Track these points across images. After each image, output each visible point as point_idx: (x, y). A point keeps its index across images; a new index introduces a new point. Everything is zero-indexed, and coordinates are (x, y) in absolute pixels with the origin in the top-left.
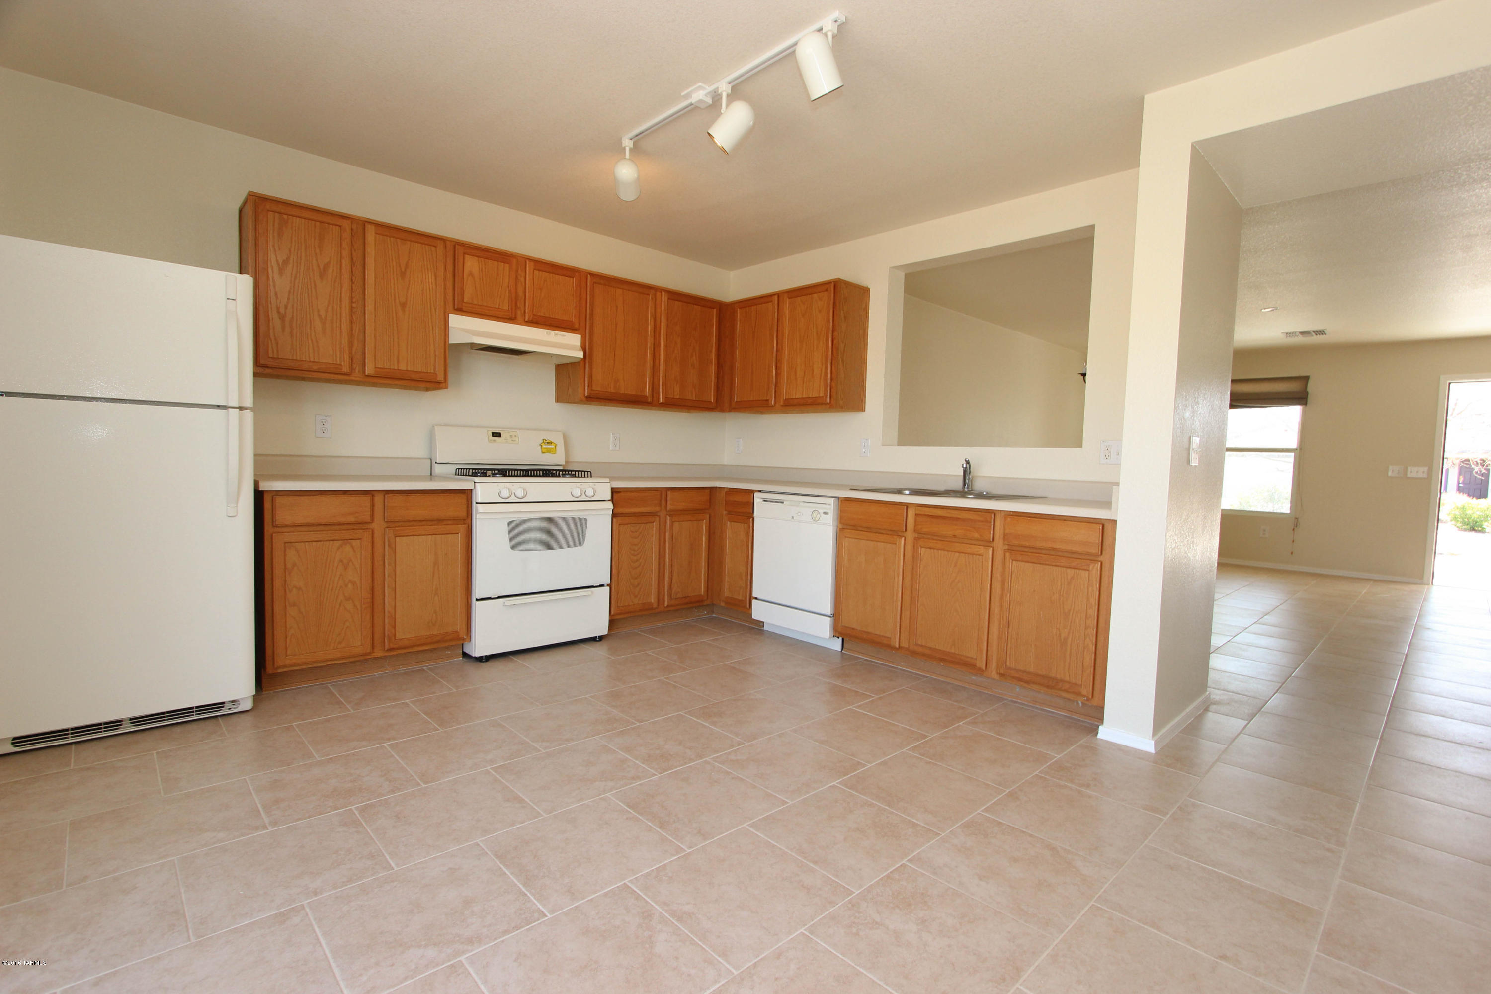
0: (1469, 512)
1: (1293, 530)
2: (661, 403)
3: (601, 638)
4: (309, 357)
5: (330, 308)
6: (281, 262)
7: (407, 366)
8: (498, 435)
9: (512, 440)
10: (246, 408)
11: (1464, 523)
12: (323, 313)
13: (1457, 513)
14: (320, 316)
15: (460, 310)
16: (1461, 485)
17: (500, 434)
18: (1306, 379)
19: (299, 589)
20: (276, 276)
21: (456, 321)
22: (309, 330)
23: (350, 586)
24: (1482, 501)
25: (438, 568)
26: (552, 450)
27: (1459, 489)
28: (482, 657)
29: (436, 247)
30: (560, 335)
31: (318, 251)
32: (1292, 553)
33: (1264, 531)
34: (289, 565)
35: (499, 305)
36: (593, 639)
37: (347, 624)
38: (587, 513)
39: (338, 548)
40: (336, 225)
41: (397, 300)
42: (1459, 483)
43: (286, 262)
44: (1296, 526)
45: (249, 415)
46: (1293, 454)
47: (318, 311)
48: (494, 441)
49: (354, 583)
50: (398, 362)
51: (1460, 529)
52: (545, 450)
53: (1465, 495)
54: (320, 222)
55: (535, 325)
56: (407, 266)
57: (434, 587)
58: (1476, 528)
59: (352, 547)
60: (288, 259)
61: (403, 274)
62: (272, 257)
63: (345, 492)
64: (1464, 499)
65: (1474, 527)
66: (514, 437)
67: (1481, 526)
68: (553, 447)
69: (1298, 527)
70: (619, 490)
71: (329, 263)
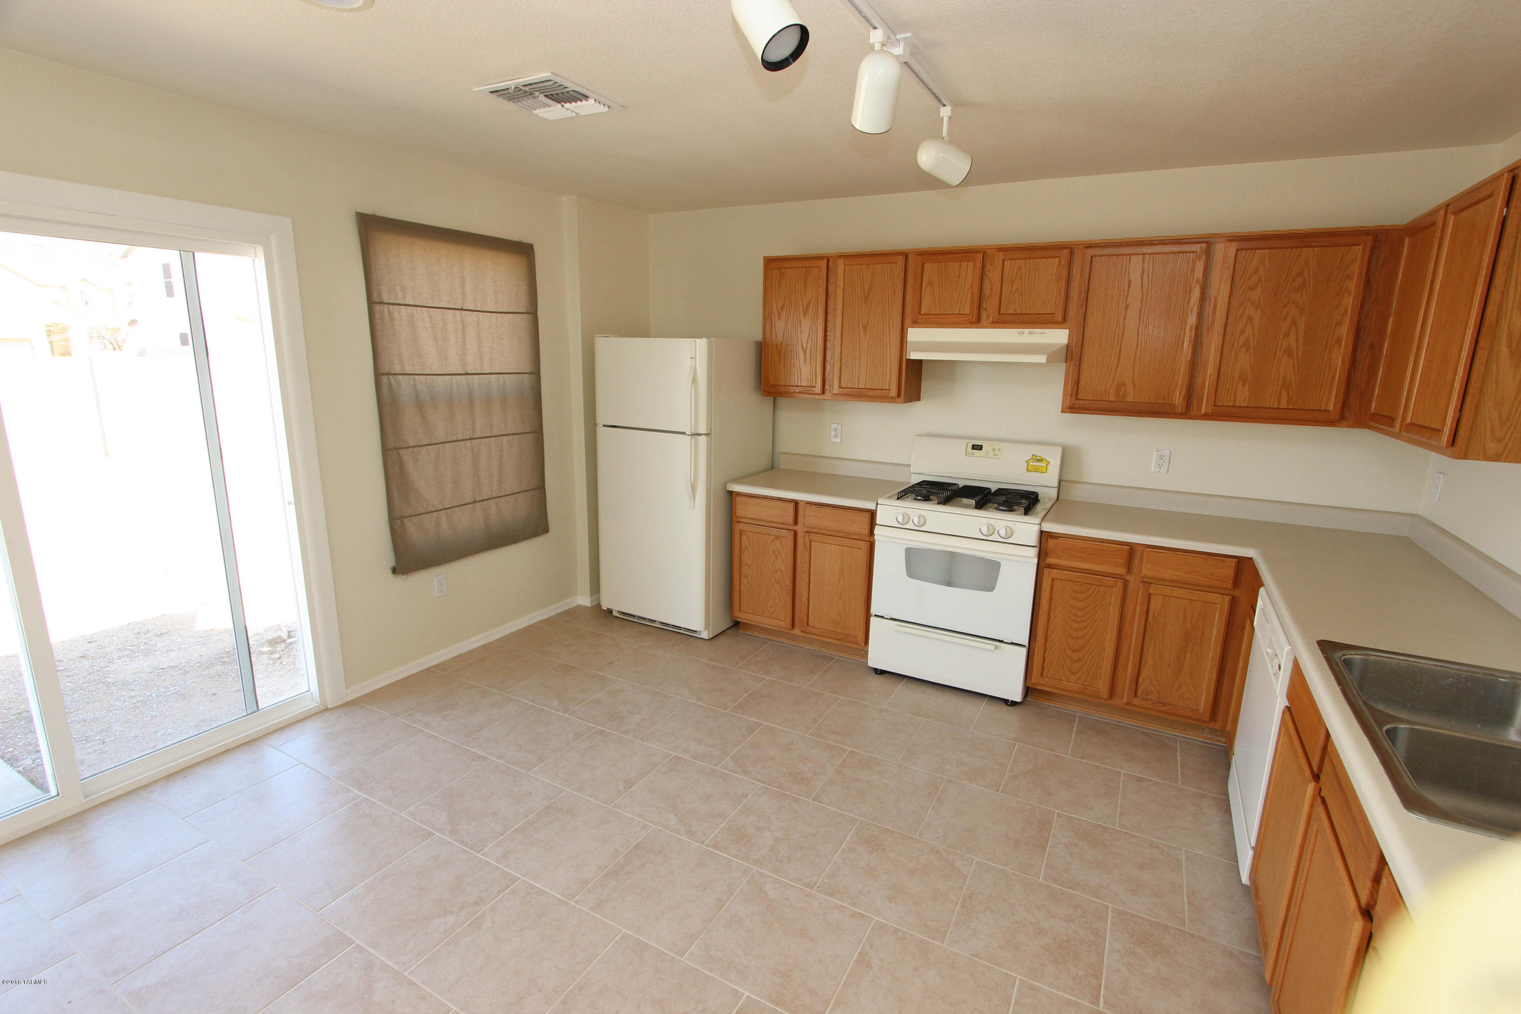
2: (1203, 415)
3: (1014, 704)
4: (795, 383)
5: (810, 339)
6: (779, 307)
7: (866, 385)
8: (979, 447)
9: (994, 454)
10: (700, 435)
12: (805, 342)
14: (802, 347)
15: (916, 323)
17: (982, 446)
19: (749, 566)
20: (777, 319)
21: (915, 335)
22: (795, 360)
23: (779, 572)
25: (843, 576)
26: (1041, 468)
28: (878, 669)
29: (896, 263)
30: (1039, 333)
31: (803, 293)
34: (743, 547)
35: (959, 311)
36: (1006, 701)
37: (776, 601)
38: (1003, 556)
39: (772, 541)
40: (816, 267)
41: (860, 324)
43: (782, 307)
45: (703, 440)
47: (802, 343)
48: (973, 454)
49: (782, 572)
50: (858, 383)
52: (1033, 467)
54: (805, 267)
55: (1002, 325)
56: (869, 290)
57: (839, 592)
59: (781, 542)
60: (784, 304)
61: (866, 298)
62: (774, 305)
63: (780, 499)
66: (997, 450)
68: (1043, 465)
70: (1057, 535)
71: (810, 301)
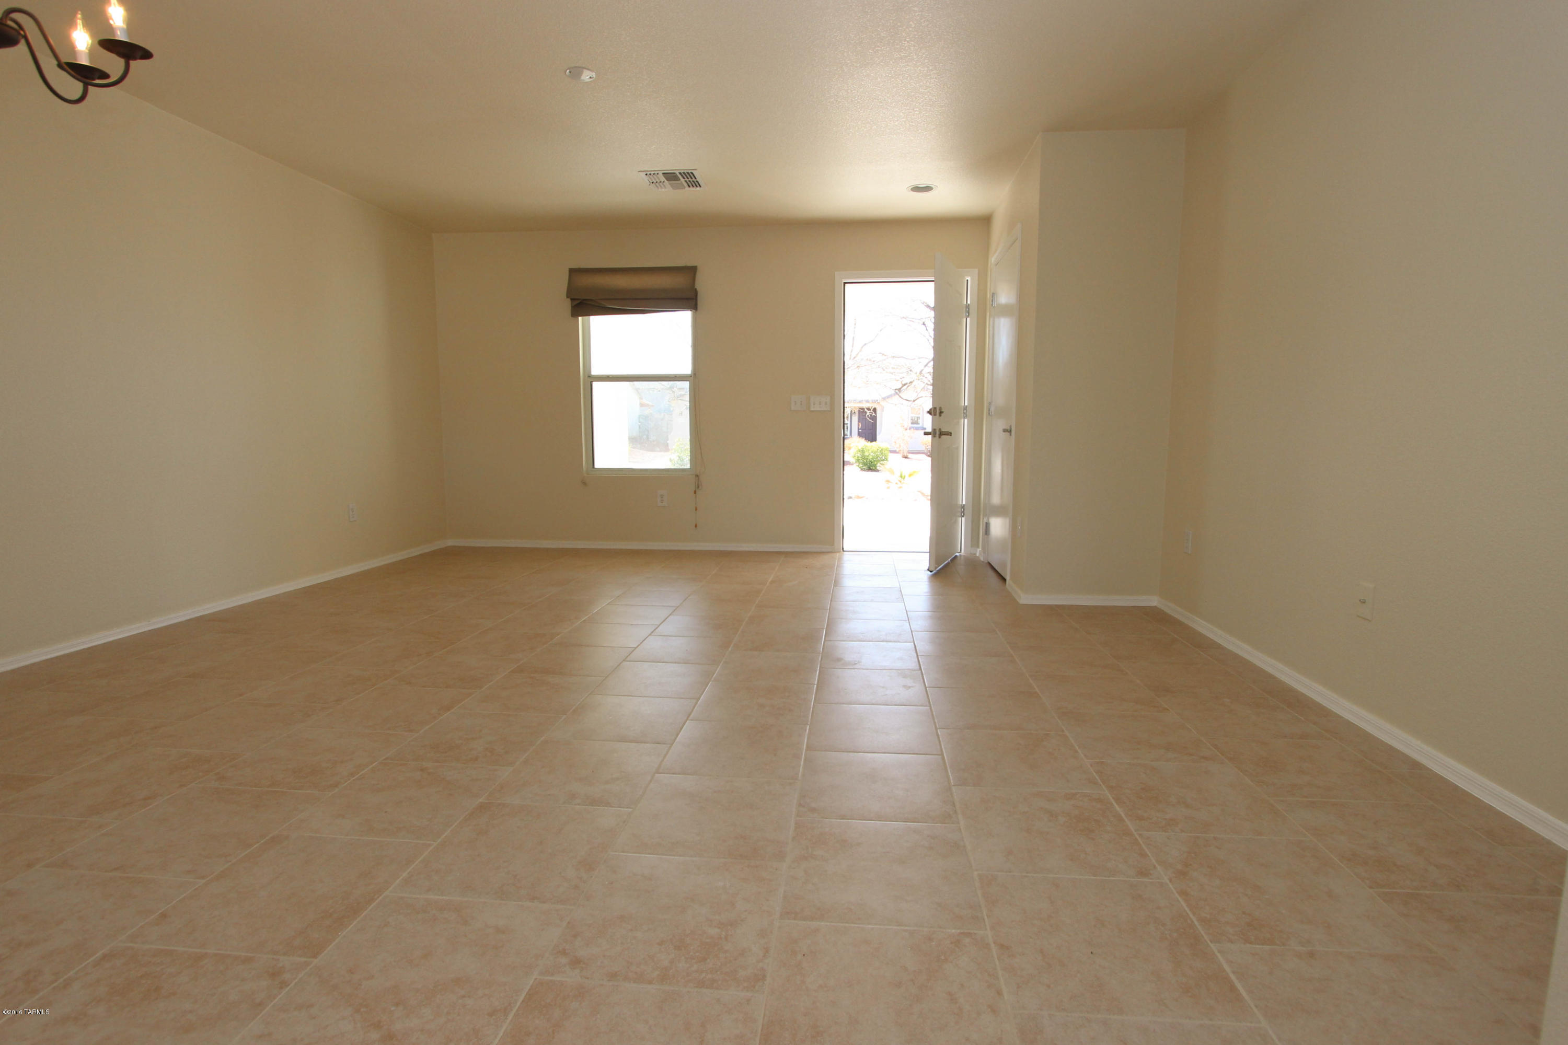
0: (866, 454)
1: (695, 492)
11: (865, 464)
13: (859, 455)
16: (860, 431)
18: (692, 271)
24: (874, 443)
27: (860, 434)
32: (696, 526)
33: (662, 496)
42: (859, 429)
44: (698, 488)
46: (687, 383)
51: (862, 469)
53: (864, 439)
58: (871, 468)
64: (862, 443)
65: (870, 466)
67: (875, 466)
69: (700, 487)
